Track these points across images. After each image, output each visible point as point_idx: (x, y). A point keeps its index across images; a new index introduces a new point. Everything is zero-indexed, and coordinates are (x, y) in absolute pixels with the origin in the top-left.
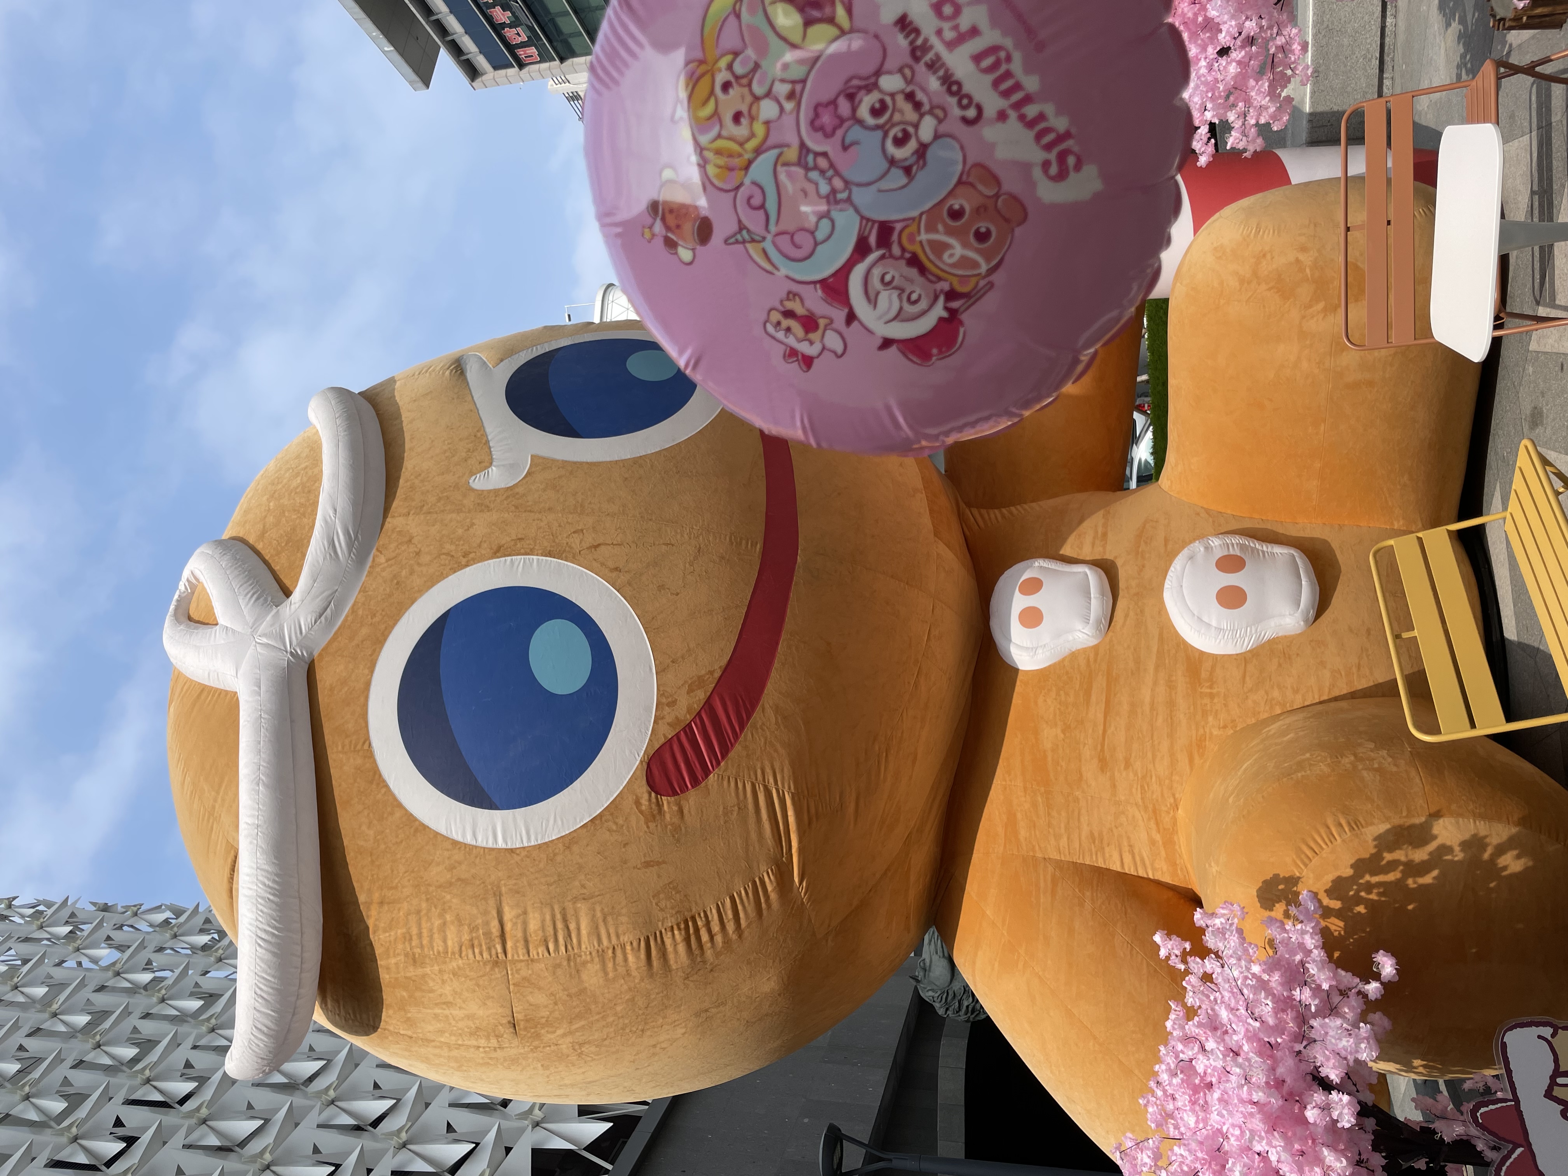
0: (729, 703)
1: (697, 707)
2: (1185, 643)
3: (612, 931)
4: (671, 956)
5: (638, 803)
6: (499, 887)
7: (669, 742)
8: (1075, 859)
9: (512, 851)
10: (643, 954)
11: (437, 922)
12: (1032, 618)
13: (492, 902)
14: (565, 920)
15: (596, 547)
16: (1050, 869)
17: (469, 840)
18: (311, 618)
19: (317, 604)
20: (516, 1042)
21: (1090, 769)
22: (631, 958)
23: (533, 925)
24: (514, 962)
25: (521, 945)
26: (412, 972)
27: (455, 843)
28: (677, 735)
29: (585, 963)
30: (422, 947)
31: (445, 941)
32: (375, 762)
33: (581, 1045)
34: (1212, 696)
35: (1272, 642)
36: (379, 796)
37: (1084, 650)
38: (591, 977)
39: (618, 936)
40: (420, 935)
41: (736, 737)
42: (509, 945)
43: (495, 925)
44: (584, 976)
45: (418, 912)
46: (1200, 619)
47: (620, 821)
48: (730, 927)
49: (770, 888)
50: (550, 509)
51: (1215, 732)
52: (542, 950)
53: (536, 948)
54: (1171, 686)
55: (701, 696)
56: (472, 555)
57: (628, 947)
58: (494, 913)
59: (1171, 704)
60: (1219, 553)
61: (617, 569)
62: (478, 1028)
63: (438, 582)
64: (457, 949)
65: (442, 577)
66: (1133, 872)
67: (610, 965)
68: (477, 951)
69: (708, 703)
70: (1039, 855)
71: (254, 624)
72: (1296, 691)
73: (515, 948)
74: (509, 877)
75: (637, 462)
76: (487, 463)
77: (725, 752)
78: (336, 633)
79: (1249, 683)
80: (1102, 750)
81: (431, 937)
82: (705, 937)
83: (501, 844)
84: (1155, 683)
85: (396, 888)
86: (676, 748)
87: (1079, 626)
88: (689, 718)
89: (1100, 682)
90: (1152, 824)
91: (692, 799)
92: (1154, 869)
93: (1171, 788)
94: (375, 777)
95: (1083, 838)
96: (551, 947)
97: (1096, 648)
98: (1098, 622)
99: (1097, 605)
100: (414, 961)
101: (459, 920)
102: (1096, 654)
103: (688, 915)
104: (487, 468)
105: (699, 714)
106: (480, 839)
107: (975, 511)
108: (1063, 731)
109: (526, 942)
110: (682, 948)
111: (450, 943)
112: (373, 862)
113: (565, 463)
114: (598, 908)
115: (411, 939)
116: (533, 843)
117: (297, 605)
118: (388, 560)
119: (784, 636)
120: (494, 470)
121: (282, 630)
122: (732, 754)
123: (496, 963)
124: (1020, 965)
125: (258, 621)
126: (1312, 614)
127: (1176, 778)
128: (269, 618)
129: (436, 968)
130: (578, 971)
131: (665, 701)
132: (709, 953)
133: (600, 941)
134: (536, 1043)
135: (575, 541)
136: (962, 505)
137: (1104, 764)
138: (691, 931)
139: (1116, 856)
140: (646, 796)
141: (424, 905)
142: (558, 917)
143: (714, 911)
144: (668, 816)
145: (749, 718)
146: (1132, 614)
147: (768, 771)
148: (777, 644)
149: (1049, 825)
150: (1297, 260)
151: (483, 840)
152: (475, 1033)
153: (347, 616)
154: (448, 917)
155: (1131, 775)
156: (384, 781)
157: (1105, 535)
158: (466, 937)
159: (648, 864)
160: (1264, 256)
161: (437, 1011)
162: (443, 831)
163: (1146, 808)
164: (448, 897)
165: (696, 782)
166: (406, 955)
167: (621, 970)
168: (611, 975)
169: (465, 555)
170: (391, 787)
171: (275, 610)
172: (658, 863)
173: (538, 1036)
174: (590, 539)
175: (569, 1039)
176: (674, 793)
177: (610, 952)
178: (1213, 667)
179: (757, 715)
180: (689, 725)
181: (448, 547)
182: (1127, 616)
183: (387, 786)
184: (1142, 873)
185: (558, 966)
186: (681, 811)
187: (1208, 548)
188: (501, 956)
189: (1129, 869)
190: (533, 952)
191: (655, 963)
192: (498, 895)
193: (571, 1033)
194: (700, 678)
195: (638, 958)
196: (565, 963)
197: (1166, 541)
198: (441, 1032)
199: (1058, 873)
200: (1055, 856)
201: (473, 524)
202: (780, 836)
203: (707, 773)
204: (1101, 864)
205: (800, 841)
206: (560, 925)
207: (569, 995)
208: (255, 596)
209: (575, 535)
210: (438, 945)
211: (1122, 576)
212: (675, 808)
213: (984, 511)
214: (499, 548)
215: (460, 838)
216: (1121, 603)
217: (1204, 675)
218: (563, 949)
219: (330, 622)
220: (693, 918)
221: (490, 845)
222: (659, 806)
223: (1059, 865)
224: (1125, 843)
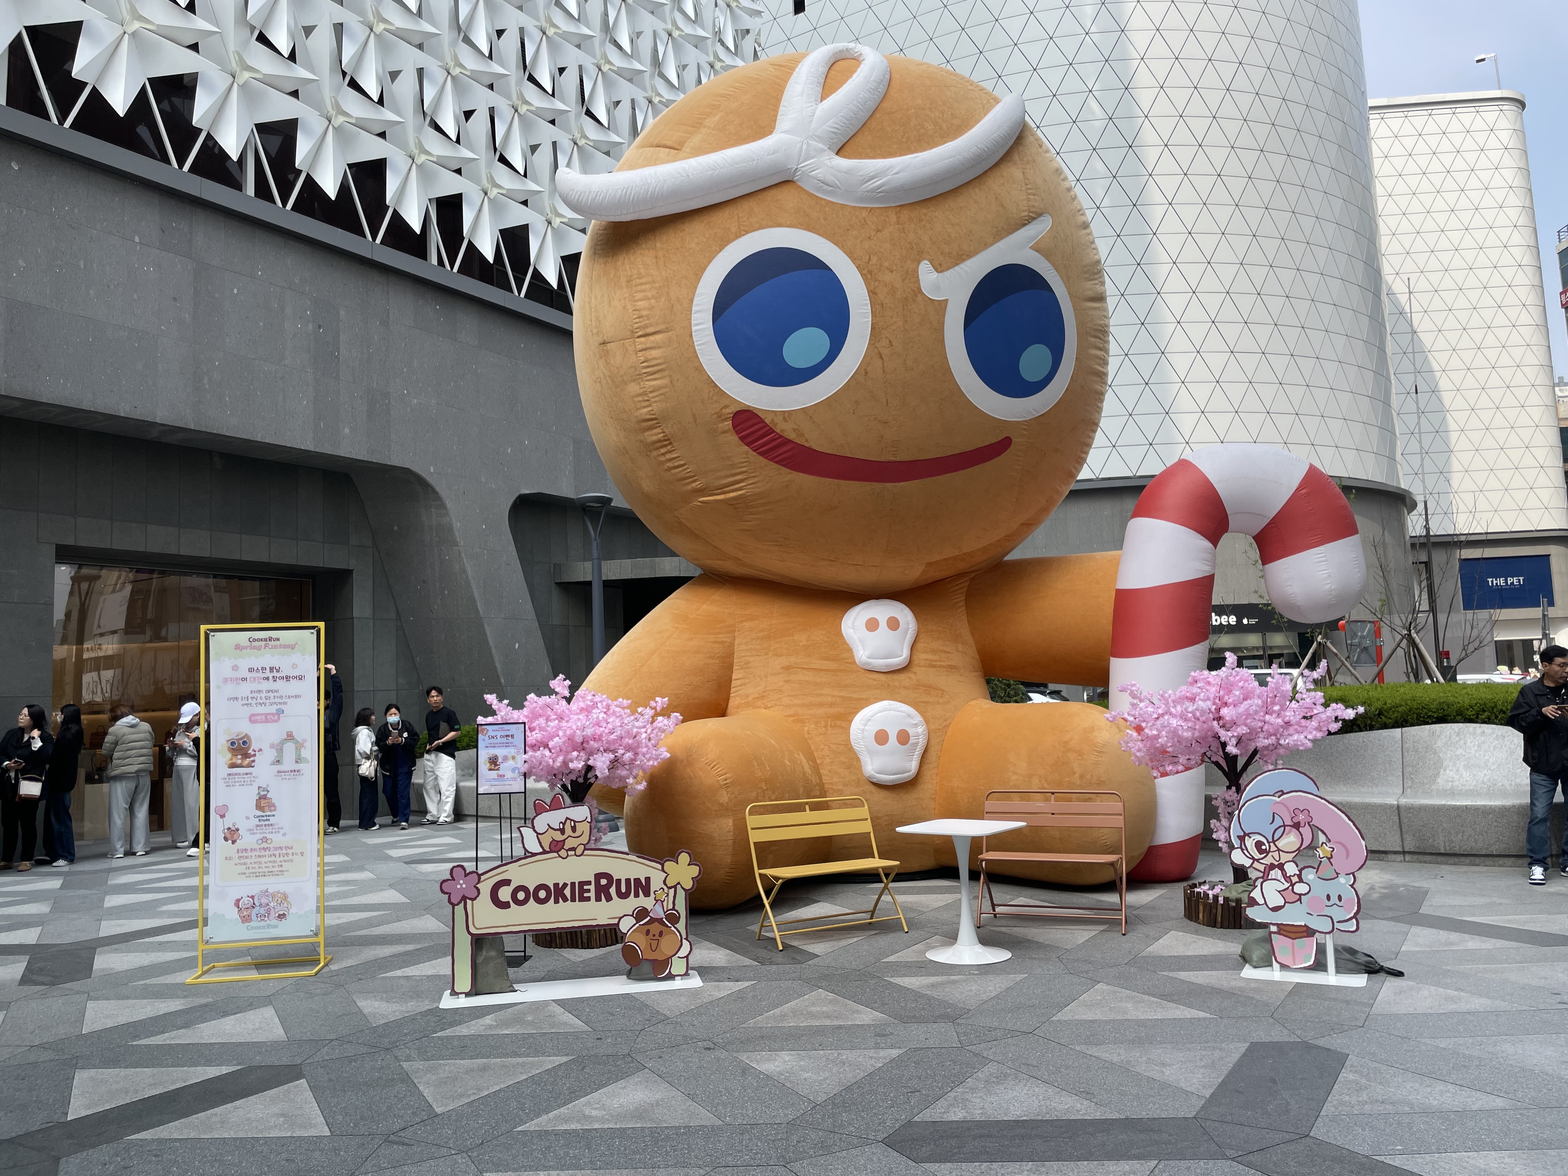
0: (790, 453)
1: (785, 435)
2: (858, 712)
3: (657, 399)
4: (650, 433)
5: (726, 407)
6: (671, 330)
7: (763, 421)
8: (736, 654)
9: (691, 336)
10: (648, 417)
11: (649, 294)
12: (872, 625)
13: (662, 327)
14: (659, 371)
15: (881, 358)
16: (729, 640)
17: (694, 309)
18: (821, 176)
19: (830, 178)
20: (596, 344)
21: (783, 661)
22: (645, 410)
23: (654, 353)
24: (635, 342)
25: (644, 346)
26: (623, 280)
27: (692, 301)
28: (767, 425)
29: (639, 384)
30: (636, 285)
31: (640, 300)
32: (734, 240)
33: (600, 382)
34: (826, 727)
35: (858, 760)
36: (714, 247)
37: (853, 656)
38: (633, 388)
39: (655, 402)
40: (642, 284)
41: (771, 460)
42: (643, 339)
43: (650, 330)
44: (633, 384)
45: (654, 282)
46: (869, 720)
47: (715, 398)
48: (670, 464)
49: (694, 485)
50: (906, 321)
51: (806, 729)
52: (642, 359)
53: (643, 356)
54: (832, 705)
55: (792, 436)
56: (869, 276)
57: (650, 408)
58: (658, 329)
59: (821, 705)
60: (911, 731)
61: (866, 373)
62: (600, 321)
63: (850, 258)
64: (637, 308)
65: (853, 260)
66: (732, 685)
67: (640, 399)
68: (637, 320)
69: (790, 441)
70: (736, 634)
71: (817, 136)
72: (830, 771)
73: (641, 343)
74: (677, 336)
75: (947, 371)
76: (939, 268)
77: (761, 454)
78: (813, 195)
79: (833, 747)
80: (794, 668)
81: (641, 291)
82: (663, 451)
83: (694, 328)
84: (833, 696)
85: (665, 266)
86: (760, 425)
87: (867, 653)
88: (778, 431)
89: (833, 666)
90: (758, 695)
91: (734, 438)
92: (735, 696)
93: (776, 705)
94: (724, 243)
95: (747, 658)
96: (644, 364)
97: (854, 662)
98: (869, 664)
99: (879, 663)
100: (629, 281)
101: (651, 308)
102: (850, 663)
103: (672, 440)
104: (936, 270)
105: (781, 436)
106: (696, 315)
107: (967, 584)
108: (804, 645)
109: (645, 349)
110: (655, 438)
111: (639, 303)
112: (678, 249)
113: (942, 323)
114: (666, 390)
115: (639, 278)
116: (697, 348)
117: (829, 164)
118: (864, 218)
119: (836, 481)
120: (935, 275)
121: (813, 157)
122: (761, 458)
123: (632, 332)
124: (677, 625)
125: (819, 138)
126: (874, 780)
127: (781, 707)
128: (821, 146)
129: (626, 295)
130: (635, 380)
131: (787, 416)
132: (655, 453)
133: (651, 392)
134: (598, 356)
135: (885, 342)
136: (973, 575)
137: (787, 668)
138: (665, 443)
139: (740, 676)
140: (730, 411)
141: (657, 285)
142: (660, 367)
143: (676, 455)
144: (720, 425)
145: (783, 465)
146: (875, 683)
147: (756, 480)
148: (831, 477)
149: (753, 639)
150: (1074, 773)
151: (695, 318)
152: (598, 320)
153: (824, 200)
154: (653, 301)
155: (781, 684)
156: (723, 248)
157: (934, 666)
158: (644, 313)
159: (694, 416)
160: (1080, 755)
161: (606, 296)
162: (698, 291)
163: (764, 692)
164: (663, 300)
165: (742, 439)
166: (631, 276)
167: (639, 405)
168: (636, 399)
169: (870, 272)
170: (721, 254)
171: (825, 148)
172: (695, 422)
173: (601, 357)
174: (885, 352)
175: (602, 376)
176: (734, 427)
177: (646, 398)
178: (842, 727)
179: (785, 470)
180: (774, 431)
181: (874, 259)
182: (874, 680)
183: (720, 251)
184: (733, 690)
185: (636, 370)
186: (725, 432)
187: (916, 725)
188: (636, 335)
189: (734, 683)
190: (640, 354)
191: (645, 424)
192: (666, 330)
193: (605, 376)
194: (803, 435)
195: (646, 414)
196: (638, 373)
197: (926, 702)
198: (596, 298)
199: (726, 644)
200: (736, 642)
201: (892, 272)
202: (721, 489)
203: (748, 444)
204: (735, 668)
205: (720, 500)
206: (656, 368)
207: (622, 376)
208: (836, 130)
209: (888, 342)
210: (639, 296)
211: (902, 676)
212: (726, 429)
213: (965, 589)
214: (875, 294)
215: (695, 303)
216: (882, 677)
217: (838, 723)
218: (645, 371)
219: (819, 189)
220: (671, 443)
221: (693, 322)
222: (726, 419)
223: (732, 645)
224: (747, 681)
